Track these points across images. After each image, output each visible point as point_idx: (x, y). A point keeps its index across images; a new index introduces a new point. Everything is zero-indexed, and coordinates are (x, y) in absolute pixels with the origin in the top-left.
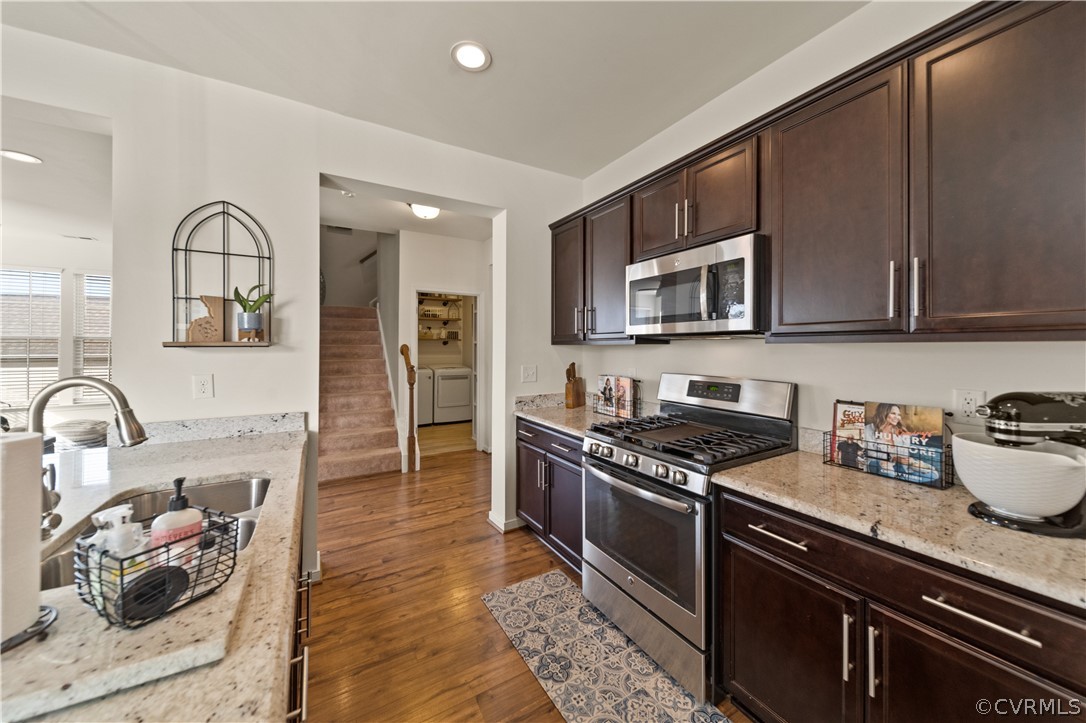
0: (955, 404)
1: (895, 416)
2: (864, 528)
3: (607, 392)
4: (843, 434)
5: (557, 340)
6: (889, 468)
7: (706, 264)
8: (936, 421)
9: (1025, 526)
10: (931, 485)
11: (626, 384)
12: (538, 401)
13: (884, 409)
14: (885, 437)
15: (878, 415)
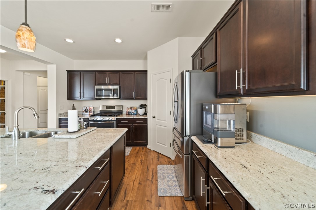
0: (137, 106)
1: (133, 108)
2: (132, 117)
3: (86, 110)
4: (128, 111)
5: (68, 99)
6: (132, 114)
7: (113, 88)
8: (136, 108)
9: (142, 115)
10: (136, 114)
11: (92, 108)
12: (64, 114)
13: (132, 107)
14: (132, 110)
15: (131, 108)
